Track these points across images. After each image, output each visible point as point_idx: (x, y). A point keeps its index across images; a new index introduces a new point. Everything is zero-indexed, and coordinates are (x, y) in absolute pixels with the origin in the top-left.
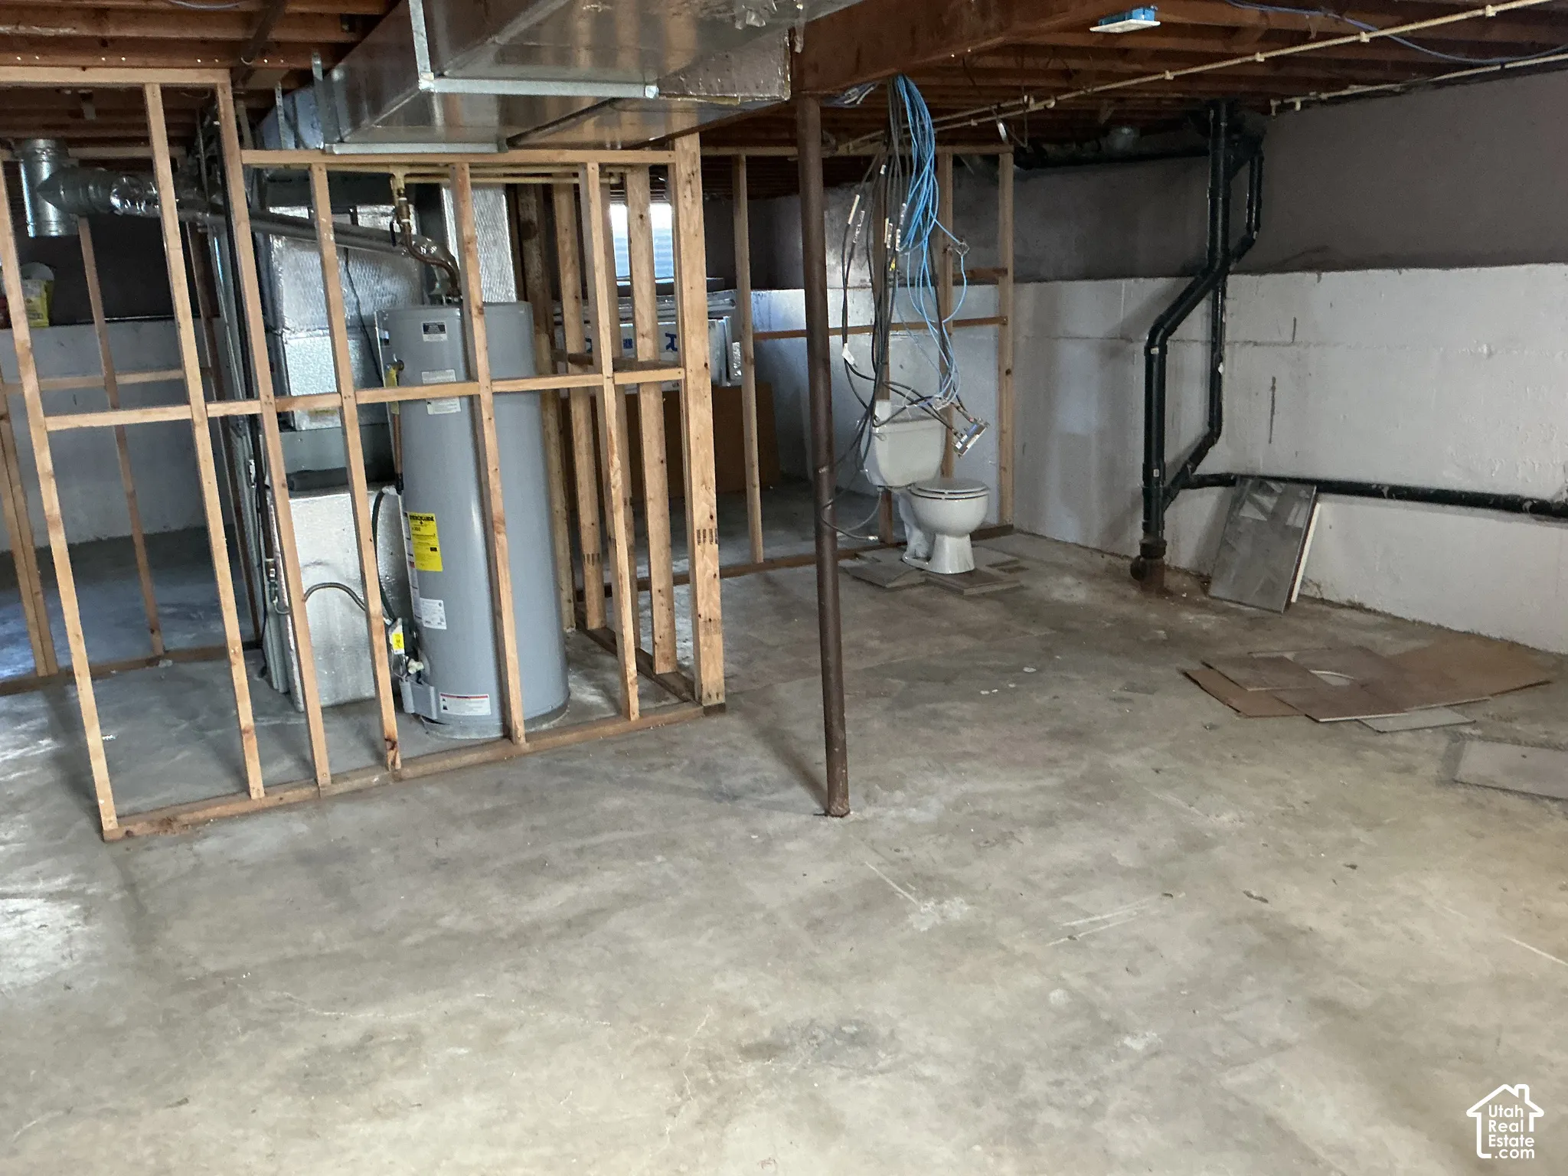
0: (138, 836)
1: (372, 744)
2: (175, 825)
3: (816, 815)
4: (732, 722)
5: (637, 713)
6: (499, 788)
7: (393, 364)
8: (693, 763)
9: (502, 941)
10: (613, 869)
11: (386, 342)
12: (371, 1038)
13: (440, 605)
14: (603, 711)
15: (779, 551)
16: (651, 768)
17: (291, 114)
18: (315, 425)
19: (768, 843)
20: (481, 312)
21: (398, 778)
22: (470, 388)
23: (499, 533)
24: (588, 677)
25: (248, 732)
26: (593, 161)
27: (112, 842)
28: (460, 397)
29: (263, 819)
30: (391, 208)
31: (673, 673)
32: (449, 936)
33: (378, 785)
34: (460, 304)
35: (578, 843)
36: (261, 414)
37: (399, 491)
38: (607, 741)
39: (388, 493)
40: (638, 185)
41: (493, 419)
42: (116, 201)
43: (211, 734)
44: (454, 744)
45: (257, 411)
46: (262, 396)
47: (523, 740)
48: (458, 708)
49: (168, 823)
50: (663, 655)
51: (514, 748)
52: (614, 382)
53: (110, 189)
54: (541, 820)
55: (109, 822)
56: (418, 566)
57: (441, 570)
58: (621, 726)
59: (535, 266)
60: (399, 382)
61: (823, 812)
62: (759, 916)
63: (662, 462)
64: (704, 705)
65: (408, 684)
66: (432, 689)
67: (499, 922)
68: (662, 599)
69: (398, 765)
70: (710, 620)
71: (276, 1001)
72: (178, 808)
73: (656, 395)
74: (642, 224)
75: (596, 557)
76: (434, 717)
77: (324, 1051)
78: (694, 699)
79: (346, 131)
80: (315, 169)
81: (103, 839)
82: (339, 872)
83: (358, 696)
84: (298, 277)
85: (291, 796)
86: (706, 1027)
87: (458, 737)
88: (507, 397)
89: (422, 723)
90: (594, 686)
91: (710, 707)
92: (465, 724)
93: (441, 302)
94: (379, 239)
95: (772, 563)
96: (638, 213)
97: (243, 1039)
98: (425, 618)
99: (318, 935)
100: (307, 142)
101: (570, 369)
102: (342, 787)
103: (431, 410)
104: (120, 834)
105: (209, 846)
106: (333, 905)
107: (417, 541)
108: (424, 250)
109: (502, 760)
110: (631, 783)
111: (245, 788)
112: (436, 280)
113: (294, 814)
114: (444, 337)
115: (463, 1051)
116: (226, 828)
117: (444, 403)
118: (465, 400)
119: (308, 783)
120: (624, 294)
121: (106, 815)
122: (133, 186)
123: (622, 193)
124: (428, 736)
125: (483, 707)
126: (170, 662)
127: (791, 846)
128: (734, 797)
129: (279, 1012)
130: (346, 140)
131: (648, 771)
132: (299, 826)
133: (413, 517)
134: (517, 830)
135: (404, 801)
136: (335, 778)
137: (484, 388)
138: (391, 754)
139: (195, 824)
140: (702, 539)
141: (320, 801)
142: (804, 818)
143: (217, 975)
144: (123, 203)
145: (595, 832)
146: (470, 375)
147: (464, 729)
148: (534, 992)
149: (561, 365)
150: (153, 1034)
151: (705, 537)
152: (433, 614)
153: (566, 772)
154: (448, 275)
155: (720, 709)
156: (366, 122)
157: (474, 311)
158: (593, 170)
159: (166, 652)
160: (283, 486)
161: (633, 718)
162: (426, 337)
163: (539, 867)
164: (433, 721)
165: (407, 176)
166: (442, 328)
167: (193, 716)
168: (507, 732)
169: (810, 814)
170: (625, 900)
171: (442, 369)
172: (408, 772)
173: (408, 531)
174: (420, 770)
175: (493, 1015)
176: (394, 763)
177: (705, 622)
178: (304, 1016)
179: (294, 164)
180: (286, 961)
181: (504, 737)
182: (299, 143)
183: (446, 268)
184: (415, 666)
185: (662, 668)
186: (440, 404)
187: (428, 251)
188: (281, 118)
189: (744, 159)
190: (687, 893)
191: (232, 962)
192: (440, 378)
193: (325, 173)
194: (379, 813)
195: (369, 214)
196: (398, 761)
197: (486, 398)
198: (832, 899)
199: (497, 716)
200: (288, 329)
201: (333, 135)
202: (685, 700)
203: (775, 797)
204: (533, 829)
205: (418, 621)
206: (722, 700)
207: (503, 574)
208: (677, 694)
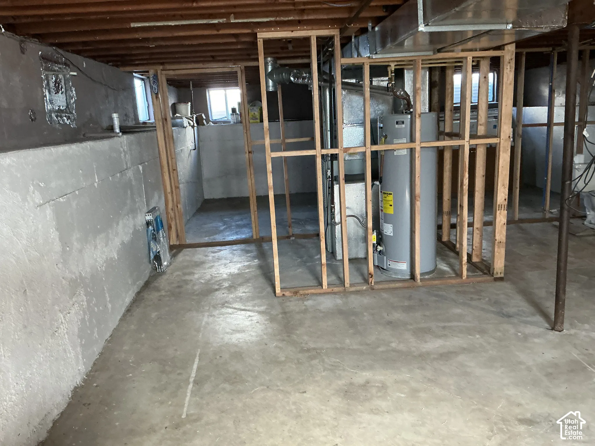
0: (287, 296)
1: (362, 275)
2: (298, 294)
3: (548, 329)
4: (505, 285)
5: (465, 277)
6: (410, 298)
7: (384, 136)
8: (490, 300)
9: (415, 357)
10: (458, 337)
11: (382, 128)
12: (368, 383)
13: (391, 226)
14: (450, 274)
15: (524, 216)
16: (472, 299)
17: (357, 45)
18: (350, 158)
19: (526, 338)
20: (420, 116)
21: (373, 289)
22: (412, 145)
23: (417, 201)
24: (443, 260)
25: (324, 265)
26: (470, 56)
27: (278, 297)
28: (407, 148)
29: (326, 296)
30: (387, 78)
31: (480, 262)
32: (394, 350)
33: (365, 290)
34: (411, 113)
35: (443, 324)
36: (339, 154)
37: (380, 183)
38: (453, 286)
39: (376, 184)
40: (485, 65)
41: (419, 157)
42: (292, 79)
43: (308, 264)
44: (391, 279)
45: (337, 153)
46: (340, 147)
47: (419, 281)
48: (393, 265)
49: (296, 293)
50: (476, 254)
51: (415, 283)
52: (469, 143)
53: (290, 74)
54: (427, 313)
55: (278, 290)
56: (384, 211)
57: (393, 213)
58: (458, 280)
59: (436, 98)
60: (386, 143)
61: (551, 328)
62: (523, 367)
63: (483, 176)
64: (495, 277)
65: (376, 254)
66: (385, 257)
67: (413, 349)
68: (478, 232)
69: (373, 284)
70: (500, 242)
71: (334, 362)
72: (299, 289)
73: (484, 149)
74: (485, 81)
75: (448, 213)
76: (385, 268)
77: (351, 384)
78: (490, 274)
79: (379, 49)
80: (365, 64)
81: (275, 295)
82: (353, 319)
83: (357, 257)
84: (349, 105)
85: (336, 289)
86: (501, 407)
87: (394, 276)
88: (426, 149)
89: (380, 269)
90: (446, 264)
91: (497, 278)
92: (397, 272)
93: (403, 113)
94: (382, 90)
95: (521, 221)
96: (484, 76)
97: (323, 374)
98: (385, 231)
99: (348, 341)
100: (362, 54)
101: (445, 139)
102: (353, 289)
103: (395, 153)
104: (281, 295)
105: (309, 303)
106: (351, 331)
107: (385, 202)
108: (398, 93)
109: (411, 287)
110: (464, 304)
111: (321, 284)
112: (402, 105)
113: (337, 296)
114: (403, 126)
115: (403, 395)
116: (314, 297)
117: (401, 151)
118: (409, 150)
119: (342, 286)
120: (475, 108)
121: (277, 288)
122: (298, 73)
123: (478, 69)
124: (382, 274)
125: (404, 266)
126: (294, 238)
127: (536, 340)
128: (509, 316)
129: (335, 366)
130: (378, 53)
131: (470, 300)
132: (339, 301)
133: (385, 193)
134: (418, 315)
135: (375, 297)
136: (351, 285)
137: (417, 146)
138: (371, 279)
139: (305, 295)
140: (500, 209)
141: (345, 293)
142: (542, 330)
143: (314, 349)
144: (295, 79)
145: (449, 321)
146: (412, 140)
147: (396, 273)
148: (429, 379)
149: (441, 137)
150: (294, 366)
151: (501, 208)
152: (388, 229)
153: (437, 296)
154: (406, 103)
155: (501, 279)
156: (389, 45)
157: (417, 116)
158: (470, 59)
159: (293, 234)
160: (343, 179)
161: (464, 278)
162: (397, 126)
163: (427, 331)
164: (383, 269)
165: (395, 66)
166: (403, 123)
167: (301, 257)
168: (413, 277)
169: (544, 328)
170: (464, 350)
171: (401, 138)
172: (376, 287)
173: (382, 198)
174: (381, 286)
175: (413, 384)
176: (371, 283)
177: (498, 243)
178: (344, 370)
179: (356, 63)
180: (337, 349)
181: (411, 279)
182: (359, 55)
183: (406, 100)
184: (379, 248)
185: (475, 259)
186: (399, 151)
187: (400, 94)
188: (353, 46)
189: (525, 53)
190: (490, 352)
191: (319, 345)
192: (400, 141)
193: (369, 66)
194: (366, 300)
195: (376, 81)
196: (373, 282)
197: (418, 149)
198: (556, 366)
199: (409, 270)
200: (345, 123)
201: (373, 51)
202: (485, 274)
203: (529, 319)
204: (425, 316)
205: (382, 232)
206: (502, 275)
207: (417, 217)
208: (482, 271)
